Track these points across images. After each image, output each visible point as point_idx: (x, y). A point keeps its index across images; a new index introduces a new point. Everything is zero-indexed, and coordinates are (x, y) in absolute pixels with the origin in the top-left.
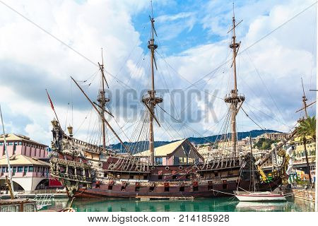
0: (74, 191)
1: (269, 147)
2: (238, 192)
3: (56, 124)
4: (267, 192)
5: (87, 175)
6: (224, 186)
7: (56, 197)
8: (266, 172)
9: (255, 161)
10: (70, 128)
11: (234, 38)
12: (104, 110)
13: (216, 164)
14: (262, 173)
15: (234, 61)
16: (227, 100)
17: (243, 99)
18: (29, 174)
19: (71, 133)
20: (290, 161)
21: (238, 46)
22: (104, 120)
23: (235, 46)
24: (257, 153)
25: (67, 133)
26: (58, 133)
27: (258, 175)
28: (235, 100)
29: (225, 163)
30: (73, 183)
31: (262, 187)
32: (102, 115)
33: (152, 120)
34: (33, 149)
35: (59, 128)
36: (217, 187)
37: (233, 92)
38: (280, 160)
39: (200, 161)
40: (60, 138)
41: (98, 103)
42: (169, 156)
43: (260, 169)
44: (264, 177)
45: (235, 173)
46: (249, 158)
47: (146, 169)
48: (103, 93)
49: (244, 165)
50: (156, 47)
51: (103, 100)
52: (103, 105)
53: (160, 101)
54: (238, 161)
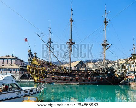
0: (37, 80)
3: (30, 51)
5: (43, 73)
7: (29, 82)
9: (114, 70)
12: (50, 46)
13: (98, 70)
14: (117, 75)
16: (102, 45)
17: (109, 44)
18: (18, 72)
19: (36, 55)
22: (50, 50)
25: (34, 55)
28: (106, 45)
29: (101, 70)
30: (37, 76)
35: (31, 53)
36: (98, 80)
37: (105, 41)
40: (32, 57)
42: (75, 67)
43: (115, 73)
45: (106, 75)
46: (111, 69)
47: (68, 72)
48: (50, 39)
49: (110, 72)
50: (73, 21)
51: (50, 43)
52: (50, 44)
53: (74, 43)
54: (107, 70)
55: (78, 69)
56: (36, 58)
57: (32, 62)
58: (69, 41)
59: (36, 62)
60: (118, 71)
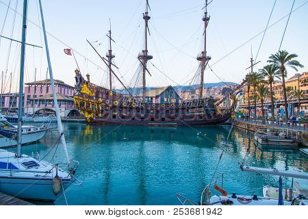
0: (90, 118)
3: (77, 72)
5: (98, 107)
7: (79, 122)
9: (214, 102)
10: (88, 76)
11: (206, 13)
12: (111, 63)
13: (188, 103)
14: (219, 110)
15: (205, 31)
16: (199, 59)
17: (210, 59)
18: (63, 106)
19: (88, 79)
20: (238, 103)
21: (208, 19)
22: (111, 70)
23: (206, 20)
25: (86, 79)
26: (79, 78)
27: (215, 111)
28: (204, 59)
29: (194, 102)
30: (90, 113)
32: (110, 67)
33: (144, 71)
34: (66, 90)
35: (80, 75)
37: (203, 53)
38: (232, 101)
40: (81, 82)
41: (107, 58)
42: (157, 97)
43: (217, 108)
45: (200, 110)
46: (211, 100)
47: (139, 106)
48: (110, 51)
49: (206, 105)
50: (149, 18)
51: (110, 57)
52: (110, 60)
53: (151, 58)
54: (203, 102)
55: (162, 100)
56: (87, 83)
57: (81, 90)
58: (142, 54)
59: (87, 89)
60: (221, 105)
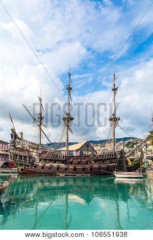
0: (22, 169)
1: (133, 147)
2: (115, 172)
3: (13, 130)
4: (133, 173)
5: (29, 160)
6: (108, 168)
8: (132, 160)
9: (125, 154)
10: (22, 134)
11: (114, 85)
13: (103, 156)
14: (129, 161)
15: (114, 98)
16: (111, 120)
19: (22, 136)
20: (145, 155)
21: (117, 89)
22: (41, 129)
23: (115, 90)
24: (126, 149)
25: (20, 136)
26: (14, 136)
27: (127, 162)
28: (114, 119)
29: (108, 155)
30: (21, 165)
31: (130, 169)
32: (40, 126)
33: (68, 130)
35: (15, 133)
36: (103, 169)
37: (113, 115)
39: (95, 153)
40: (15, 138)
42: (77, 150)
43: (128, 158)
44: (130, 163)
45: (114, 161)
46: (122, 152)
47: (63, 158)
48: (41, 114)
49: (119, 157)
50: (71, 89)
51: (41, 118)
52: (41, 120)
53: (73, 119)
54: (116, 154)
55: (81, 153)
57: (15, 145)
58: (66, 116)
59: (21, 144)
